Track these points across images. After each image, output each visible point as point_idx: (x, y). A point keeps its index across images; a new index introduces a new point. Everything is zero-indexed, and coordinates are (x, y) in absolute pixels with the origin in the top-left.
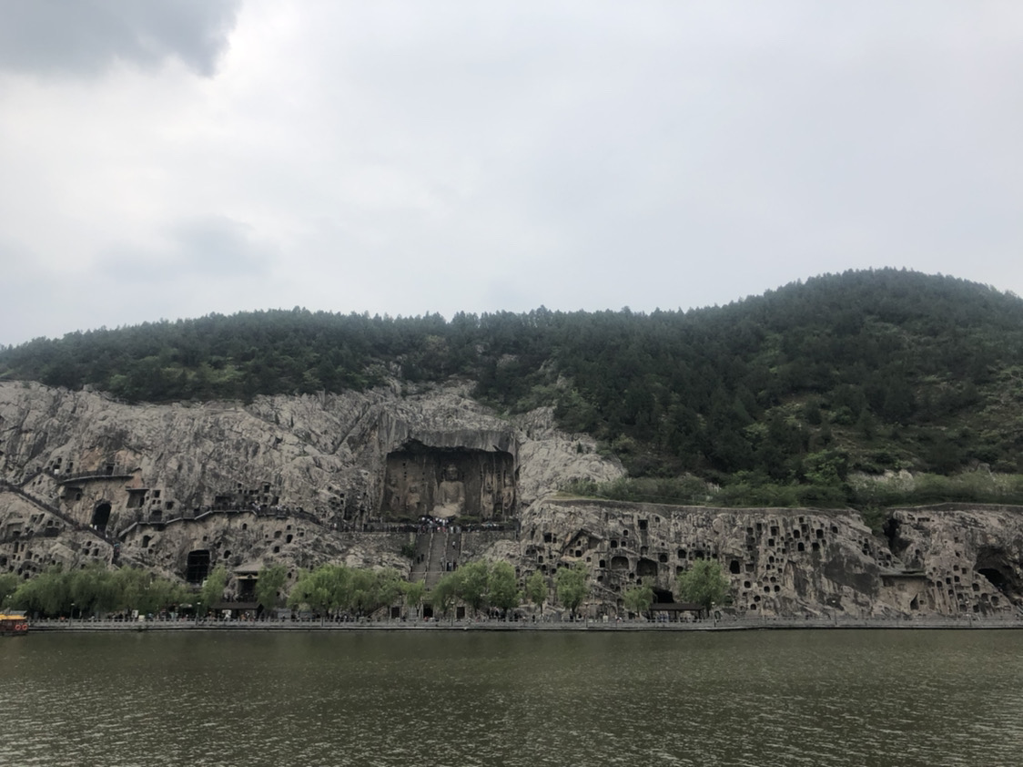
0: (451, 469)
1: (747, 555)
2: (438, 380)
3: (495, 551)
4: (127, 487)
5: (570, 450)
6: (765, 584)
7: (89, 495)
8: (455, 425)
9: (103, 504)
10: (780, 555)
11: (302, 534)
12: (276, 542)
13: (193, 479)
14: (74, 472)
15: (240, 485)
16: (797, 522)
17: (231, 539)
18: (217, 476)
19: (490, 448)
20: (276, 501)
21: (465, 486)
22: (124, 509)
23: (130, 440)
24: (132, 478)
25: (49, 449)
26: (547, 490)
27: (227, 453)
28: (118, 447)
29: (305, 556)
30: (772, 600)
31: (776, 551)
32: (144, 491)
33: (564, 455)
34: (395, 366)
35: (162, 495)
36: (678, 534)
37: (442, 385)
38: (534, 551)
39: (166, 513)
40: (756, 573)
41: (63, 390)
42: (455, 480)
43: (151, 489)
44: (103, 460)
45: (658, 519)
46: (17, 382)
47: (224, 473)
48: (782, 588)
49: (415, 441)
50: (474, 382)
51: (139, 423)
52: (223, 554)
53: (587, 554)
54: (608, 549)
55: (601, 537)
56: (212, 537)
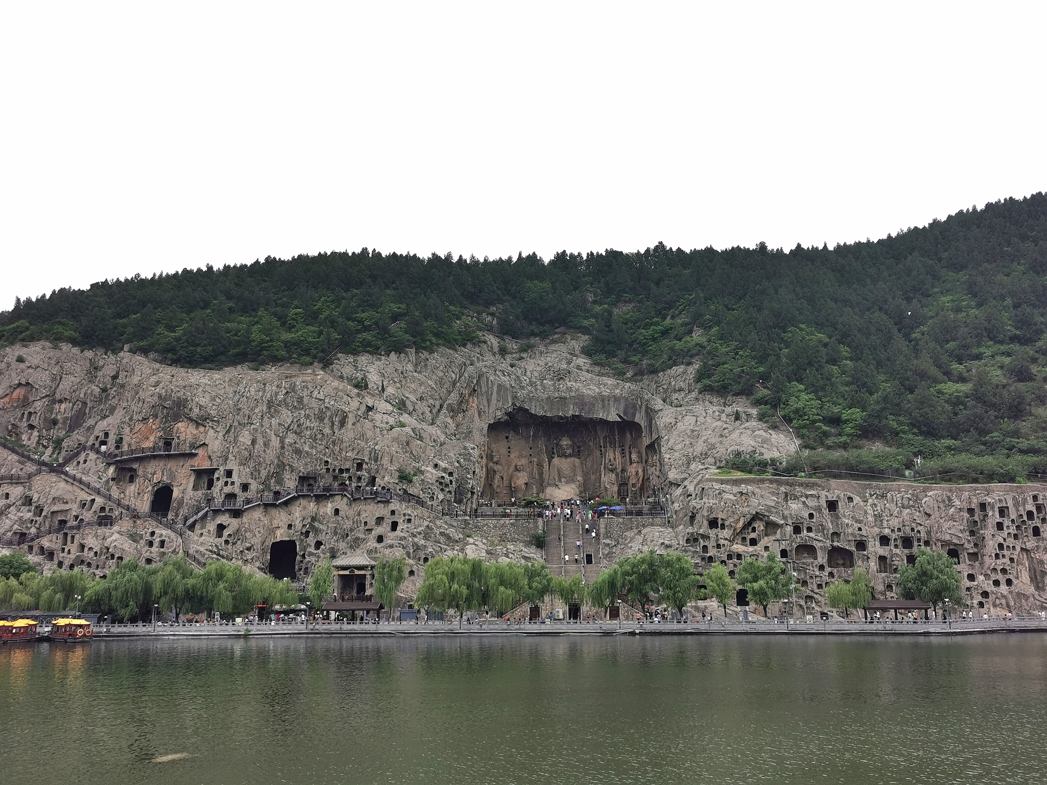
0: (565, 443)
1: (969, 541)
2: (543, 336)
3: (645, 540)
4: (192, 466)
5: (724, 417)
6: (994, 577)
7: (145, 477)
8: (569, 389)
9: (162, 488)
10: (1011, 542)
11: (409, 521)
12: (379, 530)
13: (271, 455)
14: (125, 448)
15: (327, 462)
16: (1030, 500)
17: (321, 527)
18: (298, 452)
19: (613, 417)
20: (372, 481)
21: (582, 463)
22: (190, 492)
23: (191, 409)
24: (195, 455)
25: (91, 422)
26: (701, 467)
27: (308, 424)
28: (176, 418)
29: (417, 548)
30: (1004, 597)
31: (1006, 536)
32: (213, 471)
33: (719, 423)
34: (490, 318)
35: (235, 475)
36: (878, 517)
37: (548, 341)
38: (696, 540)
39: (241, 497)
40: (982, 564)
41: (100, 352)
42: (570, 456)
43: (222, 468)
44: (159, 434)
45: (850, 499)
46: (42, 342)
47: (306, 448)
48: (1015, 581)
49: (521, 409)
50: (587, 337)
51: (201, 389)
52: (313, 545)
53: (765, 541)
54: (791, 536)
55: (782, 522)
56: (299, 525)
